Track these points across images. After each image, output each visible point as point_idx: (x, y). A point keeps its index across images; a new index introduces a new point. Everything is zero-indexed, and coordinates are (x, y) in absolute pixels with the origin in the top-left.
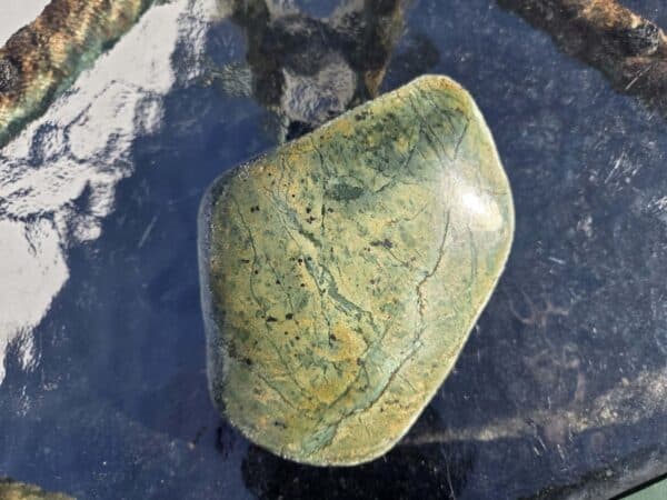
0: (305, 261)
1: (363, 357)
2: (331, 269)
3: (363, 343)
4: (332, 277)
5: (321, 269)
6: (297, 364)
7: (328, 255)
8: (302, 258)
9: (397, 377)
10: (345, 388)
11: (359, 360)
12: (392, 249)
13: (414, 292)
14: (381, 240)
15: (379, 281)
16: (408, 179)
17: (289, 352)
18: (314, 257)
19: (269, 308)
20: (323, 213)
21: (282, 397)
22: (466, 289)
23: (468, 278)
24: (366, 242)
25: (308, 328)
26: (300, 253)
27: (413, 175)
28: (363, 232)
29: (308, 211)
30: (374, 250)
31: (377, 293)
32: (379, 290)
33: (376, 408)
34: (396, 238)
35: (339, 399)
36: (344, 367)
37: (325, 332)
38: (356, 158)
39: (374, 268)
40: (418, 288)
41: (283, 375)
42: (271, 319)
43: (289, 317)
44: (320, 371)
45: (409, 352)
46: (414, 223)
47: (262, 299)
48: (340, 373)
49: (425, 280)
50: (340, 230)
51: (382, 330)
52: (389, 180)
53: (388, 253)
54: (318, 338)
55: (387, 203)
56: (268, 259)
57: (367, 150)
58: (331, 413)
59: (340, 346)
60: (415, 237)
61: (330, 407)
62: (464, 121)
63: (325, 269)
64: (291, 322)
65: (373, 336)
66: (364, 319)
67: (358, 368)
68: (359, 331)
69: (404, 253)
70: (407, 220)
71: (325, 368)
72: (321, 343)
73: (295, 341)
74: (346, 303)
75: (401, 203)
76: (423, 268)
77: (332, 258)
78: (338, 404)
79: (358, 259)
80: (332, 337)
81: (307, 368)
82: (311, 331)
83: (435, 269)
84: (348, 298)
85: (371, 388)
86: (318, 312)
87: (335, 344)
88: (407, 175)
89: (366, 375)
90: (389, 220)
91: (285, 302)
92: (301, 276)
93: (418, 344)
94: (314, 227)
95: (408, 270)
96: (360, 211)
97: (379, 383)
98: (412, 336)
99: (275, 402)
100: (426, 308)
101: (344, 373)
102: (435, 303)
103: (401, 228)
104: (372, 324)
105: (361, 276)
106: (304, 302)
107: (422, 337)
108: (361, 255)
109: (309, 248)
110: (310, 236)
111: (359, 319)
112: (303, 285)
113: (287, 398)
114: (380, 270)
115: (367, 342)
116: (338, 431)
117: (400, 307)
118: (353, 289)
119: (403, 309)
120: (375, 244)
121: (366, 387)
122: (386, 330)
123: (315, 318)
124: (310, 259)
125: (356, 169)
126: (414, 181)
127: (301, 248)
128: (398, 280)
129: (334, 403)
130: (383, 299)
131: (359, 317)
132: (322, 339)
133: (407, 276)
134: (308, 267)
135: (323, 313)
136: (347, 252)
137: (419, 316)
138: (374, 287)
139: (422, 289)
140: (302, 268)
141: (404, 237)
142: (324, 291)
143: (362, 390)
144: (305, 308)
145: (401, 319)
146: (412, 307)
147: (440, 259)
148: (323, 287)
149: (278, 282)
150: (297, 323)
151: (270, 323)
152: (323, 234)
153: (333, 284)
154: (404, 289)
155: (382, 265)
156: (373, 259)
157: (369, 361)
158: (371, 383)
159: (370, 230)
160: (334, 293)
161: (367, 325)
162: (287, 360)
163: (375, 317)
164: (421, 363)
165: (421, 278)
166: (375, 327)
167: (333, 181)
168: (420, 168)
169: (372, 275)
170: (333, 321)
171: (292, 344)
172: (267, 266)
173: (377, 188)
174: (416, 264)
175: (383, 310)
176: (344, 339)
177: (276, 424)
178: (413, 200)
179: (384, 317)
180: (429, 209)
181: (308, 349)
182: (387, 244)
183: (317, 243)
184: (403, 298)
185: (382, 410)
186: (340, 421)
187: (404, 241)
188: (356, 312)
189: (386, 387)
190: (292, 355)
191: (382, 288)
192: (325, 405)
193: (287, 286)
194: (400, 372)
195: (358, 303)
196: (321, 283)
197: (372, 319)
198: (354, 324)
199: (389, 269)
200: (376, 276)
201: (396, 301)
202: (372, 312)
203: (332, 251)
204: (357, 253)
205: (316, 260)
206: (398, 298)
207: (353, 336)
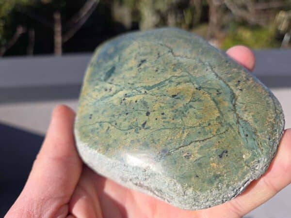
0: (126, 97)
1: (196, 86)
2: (137, 86)
4: (141, 87)
5: (134, 91)
6: (179, 121)
7: (130, 86)
8: (123, 98)
9: (222, 76)
10: (212, 101)
11: (197, 89)
12: (147, 60)
14: (140, 63)
15: (158, 68)
17: (168, 122)
19: (137, 124)
20: (111, 84)
21: (200, 141)
22: (191, 42)
24: (135, 69)
25: (161, 107)
26: (121, 99)
27: (124, 48)
28: (131, 69)
29: (106, 90)
30: (142, 67)
31: (163, 71)
33: (237, 93)
34: (143, 58)
35: (219, 108)
36: (196, 97)
37: (168, 98)
38: (102, 67)
39: (150, 69)
41: (183, 132)
42: (144, 125)
43: (148, 114)
44: (191, 110)
45: (209, 67)
46: (142, 51)
47: (130, 126)
48: (200, 101)
49: (173, 53)
50: (123, 78)
51: (186, 74)
52: (118, 56)
53: (148, 62)
54: (170, 103)
55: (126, 58)
56: (113, 116)
58: (228, 117)
59: (182, 94)
60: (148, 51)
61: (222, 115)
63: (135, 89)
64: (152, 114)
65: (187, 78)
66: (173, 79)
67: (202, 91)
68: (179, 83)
69: (153, 57)
70: (139, 53)
71: (191, 107)
72: (173, 102)
73: (164, 116)
74: (159, 84)
75: (130, 53)
76: (166, 52)
77: (133, 84)
78: (222, 110)
79: (141, 74)
80: (174, 96)
81: (185, 116)
82: (163, 105)
83: (170, 48)
84: (157, 83)
85: (219, 89)
86: (155, 98)
87: (178, 96)
89: (209, 89)
90: (133, 59)
91: (139, 113)
92: (131, 101)
93: (206, 63)
94: (114, 89)
95: (162, 57)
96: (121, 68)
97: (219, 85)
98: (200, 64)
99: (201, 148)
100: (188, 56)
101: (201, 98)
102: (189, 53)
103: (141, 55)
104: (179, 77)
105: (150, 75)
106: (145, 104)
107: (204, 61)
108: (140, 72)
109: (121, 94)
110: (116, 92)
111: (172, 81)
112: (136, 101)
113: (202, 139)
114: (153, 67)
115: (188, 82)
116: (245, 119)
117: (179, 64)
118: (154, 79)
119: (181, 63)
120: (140, 65)
121: (218, 91)
122: (187, 72)
123: (156, 101)
124: (126, 95)
125: (105, 67)
127: (118, 98)
128: (164, 61)
129: (220, 112)
130: (169, 69)
132: (171, 102)
134: (129, 96)
135: (157, 96)
136: (135, 77)
138: (159, 71)
139: (176, 55)
140: (128, 99)
141: (145, 55)
142: (146, 92)
143: (219, 94)
144: (148, 104)
145: (186, 66)
146: (183, 60)
148: (143, 91)
149: (127, 114)
150: (154, 111)
151: (146, 126)
152: (120, 86)
153: (145, 87)
154: (170, 60)
155: (152, 65)
156: (145, 68)
157: (201, 85)
158: (217, 88)
159: (131, 66)
160: (150, 88)
161: (179, 79)
162: (173, 126)
164: (220, 65)
165: (170, 54)
166: (182, 76)
167: (103, 77)
169: (153, 70)
170: (165, 93)
171: (165, 118)
172: (116, 117)
173: (117, 61)
174: (162, 53)
175: (175, 71)
176: (179, 91)
179: (179, 71)
181: (173, 111)
182: (143, 61)
183: (121, 90)
184: (175, 62)
185: (241, 90)
186: (237, 115)
187: (147, 55)
188: (167, 82)
189: (225, 82)
190: (172, 121)
191: (163, 68)
192: (219, 117)
193: (131, 110)
194: (219, 74)
195: (163, 80)
196: (141, 92)
197: (176, 76)
198: (173, 84)
199: (155, 63)
200: (155, 69)
201: (175, 65)
202: (173, 75)
203: (129, 83)
204: (138, 73)
205: (128, 92)
206: (173, 63)
207: (180, 87)
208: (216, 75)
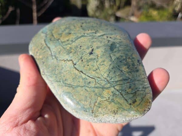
1: (60, 41)
2: (90, 37)
4: (87, 37)
5: (91, 35)
6: (68, 26)
7: (95, 37)
10: (54, 35)
11: (60, 39)
12: (88, 54)
13: (70, 59)
14: (93, 52)
15: (80, 48)
16: (112, 66)
18: (96, 35)
19: (86, 24)
20: (108, 40)
22: (63, 80)
23: (66, 82)
24: (95, 47)
25: (76, 29)
26: (98, 32)
27: (112, 69)
28: (98, 48)
29: (110, 38)
30: (91, 49)
31: (76, 47)
32: (77, 48)
34: (92, 56)
35: (52, 34)
36: (60, 35)
37: (73, 32)
38: (124, 53)
39: (85, 48)
40: (72, 60)
43: (81, 26)
45: (53, 54)
46: (95, 64)
47: (89, 23)
49: (73, 63)
50: (101, 42)
51: (64, 47)
52: (113, 60)
53: (88, 53)
55: (105, 57)
56: (100, 27)
57: (126, 58)
60: (90, 63)
61: (51, 32)
65: (64, 44)
67: (57, 39)
68: (68, 40)
69: (86, 58)
70: (97, 62)
71: (63, 31)
75: (104, 61)
76: (78, 63)
77: (93, 38)
79: (90, 44)
80: (70, 34)
81: (65, 28)
83: (75, 68)
84: (79, 39)
86: (79, 32)
87: (68, 34)
88: (113, 66)
89: (54, 40)
90: (99, 56)
92: (92, 31)
93: (54, 57)
94: (105, 37)
95: (79, 58)
96: (105, 49)
97: (50, 44)
98: (57, 56)
100: (64, 62)
101: (58, 35)
102: (63, 66)
103: (95, 59)
105: (84, 44)
106: (84, 29)
107: (55, 59)
109: (98, 34)
110: (103, 35)
112: (89, 30)
114: (83, 49)
115: (63, 42)
116: (44, 34)
117: (68, 53)
118: (81, 41)
119: (67, 54)
120: (92, 50)
121: (51, 40)
125: (120, 52)
126: (110, 68)
127: (100, 33)
128: (77, 54)
130: (74, 48)
131: (72, 41)
132: (71, 31)
133: (78, 58)
136: (93, 42)
137: (63, 59)
138: (79, 47)
139: (71, 62)
140: (94, 31)
141: (91, 59)
142: (84, 34)
144: (82, 29)
145: (65, 53)
146: (67, 57)
147: (78, 71)
148: (86, 34)
150: (79, 27)
151: (82, 23)
152: (102, 38)
153: (85, 36)
154: (74, 56)
155: (84, 50)
156: (88, 48)
157: (58, 42)
158: (51, 42)
159: (98, 50)
160: (82, 36)
161: (68, 43)
163: (69, 45)
164: (47, 58)
165: (75, 62)
167: (118, 45)
168: (115, 72)
169: (83, 47)
170: (74, 35)
172: (98, 26)
173: (111, 55)
174: (80, 61)
175: (70, 48)
176: (68, 36)
178: (103, 66)
179: (68, 48)
180: (98, 71)
181: (70, 28)
182: (91, 53)
183: (99, 36)
184: (71, 55)
185: (41, 44)
186: (46, 34)
187: (90, 59)
188: (74, 40)
189: (47, 46)
191: (77, 49)
192: (53, 31)
194: (49, 50)
195: (76, 41)
196: (87, 34)
198: (71, 39)
199: (83, 52)
200: (82, 48)
201: (71, 52)
202: (71, 45)
203: (96, 39)
204: (92, 44)
205: (94, 34)
207: (67, 39)
208: (50, 49)
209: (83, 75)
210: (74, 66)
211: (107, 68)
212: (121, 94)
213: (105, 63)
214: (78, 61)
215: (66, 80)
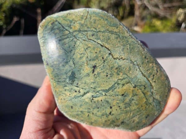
0: (94, 98)
1: (133, 85)
2: (98, 90)
3: (128, 84)
4: (102, 90)
5: (97, 93)
6: (128, 108)
7: (93, 90)
8: (92, 98)
9: (145, 74)
10: (142, 94)
11: (134, 87)
12: (97, 66)
13: (116, 60)
14: (93, 69)
15: (107, 73)
16: (73, 53)
17: (123, 110)
18: (93, 94)
19: (106, 113)
20: (78, 87)
21: (138, 115)
22: (120, 38)
23: (116, 36)
24: (91, 75)
25: (117, 103)
26: (90, 98)
27: (72, 50)
28: (88, 75)
29: (76, 91)
30: (96, 72)
31: (112, 75)
32: (111, 74)
33: (153, 84)
34: (93, 63)
35: (146, 97)
36: (135, 93)
37: (120, 97)
38: (61, 70)
39: (102, 74)
40: (114, 59)
41: (131, 113)
42: (110, 113)
43: (111, 108)
44: (133, 102)
45: (137, 67)
46: (89, 55)
47: (102, 114)
48: (137, 95)
49: (112, 55)
50: (85, 83)
51: (126, 76)
52: (71, 60)
53: (98, 67)
54: (121, 100)
55: (79, 63)
56: (90, 109)
57: (59, 65)
58: (150, 100)
59: (126, 93)
60: (95, 56)
61: (147, 100)
62: (57, 23)
63: (98, 92)
64: (113, 107)
65: (127, 80)
66: (119, 82)
67: (137, 88)
68: (123, 85)
69: (100, 61)
70: (87, 57)
71: (133, 100)
72: (123, 99)
73: (120, 108)
74: (112, 87)
75: (81, 58)
76: (107, 55)
77: (95, 88)
78: (147, 97)
80: (123, 95)
81: (131, 106)
82: (118, 102)
83: (109, 50)
84: (110, 86)
85: (145, 85)
86: (112, 98)
87: (125, 94)
88: (71, 53)
89: (140, 86)
90: (86, 64)
91: (105, 108)
92: (98, 100)
93: (135, 63)
94: (82, 92)
95: (106, 61)
96: (80, 74)
97: (144, 81)
98: (132, 65)
99: (139, 117)
100: (123, 57)
101: (137, 94)
102: (122, 52)
103: (90, 60)
104: (122, 80)
105: (104, 80)
106: (107, 102)
107: (133, 61)
108: (96, 78)
109: (89, 95)
110: (85, 94)
111: (119, 84)
112: (101, 101)
113: (139, 113)
114: (103, 72)
115: (128, 83)
116: (156, 98)
117: (119, 67)
118: (108, 83)
119: (120, 66)
120: (93, 71)
121: (144, 86)
122: (126, 74)
123: (114, 99)
124: (93, 96)
125: (65, 71)
126: (74, 51)
127: (88, 98)
128: (109, 66)
129: (146, 99)
130: (114, 73)
131: (118, 84)
132: (122, 99)
133: (108, 62)
134: (95, 97)
135: (113, 97)
136: (94, 83)
137: (125, 60)
138: (109, 76)
139: (115, 57)
140: (95, 99)
141: (94, 60)
142: (105, 94)
143: (145, 88)
144: (110, 102)
145: (124, 68)
146: (121, 63)
147: (105, 47)
148: (104, 94)
149: (98, 108)
150: (114, 106)
151: (111, 114)
152: (85, 89)
153: (104, 91)
154: (113, 64)
155: (102, 71)
156: (99, 74)
157: (135, 84)
159: (87, 72)
160: (107, 91)
161: (122, 81)
162: (126, 111)
163: (120, 78)
164: (143, 63)
165: (111, 57)
166: (124, 79)
167: (67, 80)
168: (69, 47)
169: (105, 76)
170: (117, 93)
172: (92, 110)
173: (73, 66)
174: (105, 58)
175: (119, 74)
176: (125, 91)
177: (146, 118)
178: (81, 53)
179: (121, 74)
180: (86, 47)
181: (124, 104)
182: (95, 67)
183: (88, 92)
184: (116, 65)
185: (155, 82)
186: (153, 97)
187: (95, 60)
188: (116, 85)
189: (147, 78)
190: (125, 110)
191: (110, 73)
192: (146, 102)
193: (100, 106)
194: (143, 72)
195: (113, 83)
196: (102, 94)
197: (121, 79)
198: (121, 86)
199: (104, 68)
200: (105, 74)
201: (117, 69)
202: (118, 78)
203: (92, 88)
205: (94, 94)
206: (116, 67)
207: (125, 87)
208: (142, 74)
209: (100, 43)
210: (111, 52)
211: (77, 51)
212: (63, 27)
213: (79, 56)
214: (107, 57)
215: (117, 38)
